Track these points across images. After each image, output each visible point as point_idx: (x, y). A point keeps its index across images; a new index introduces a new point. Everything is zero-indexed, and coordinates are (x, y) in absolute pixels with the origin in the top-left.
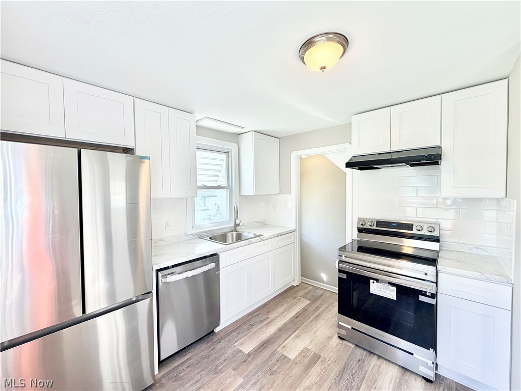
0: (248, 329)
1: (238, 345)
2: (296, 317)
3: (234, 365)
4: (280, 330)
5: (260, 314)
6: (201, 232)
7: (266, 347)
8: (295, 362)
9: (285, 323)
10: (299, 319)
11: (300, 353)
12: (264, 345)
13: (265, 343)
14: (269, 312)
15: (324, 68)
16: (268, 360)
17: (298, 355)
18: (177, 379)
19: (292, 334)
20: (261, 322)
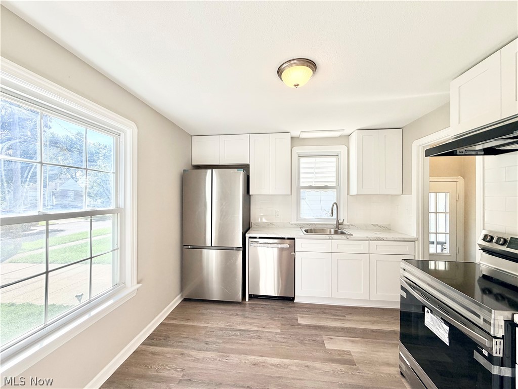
0: (317, 313)
1: (300, 316)
2: (373, 331)
3: (284, 322)
4: (343, 329)
5: (341, 310)
6: (304, 224)
7: (317, 329)
8: (327, 351)
9: (355, 328)
10: (374, 334)
11: (339, 350)
12: (316, 327)
13: (319, 327)
14: (350, 314)
15: (298, 85)
16: (308, 335)
17: (335, 350)
18: (252, 308)
19: (351, 337)
20: (334, 315)
